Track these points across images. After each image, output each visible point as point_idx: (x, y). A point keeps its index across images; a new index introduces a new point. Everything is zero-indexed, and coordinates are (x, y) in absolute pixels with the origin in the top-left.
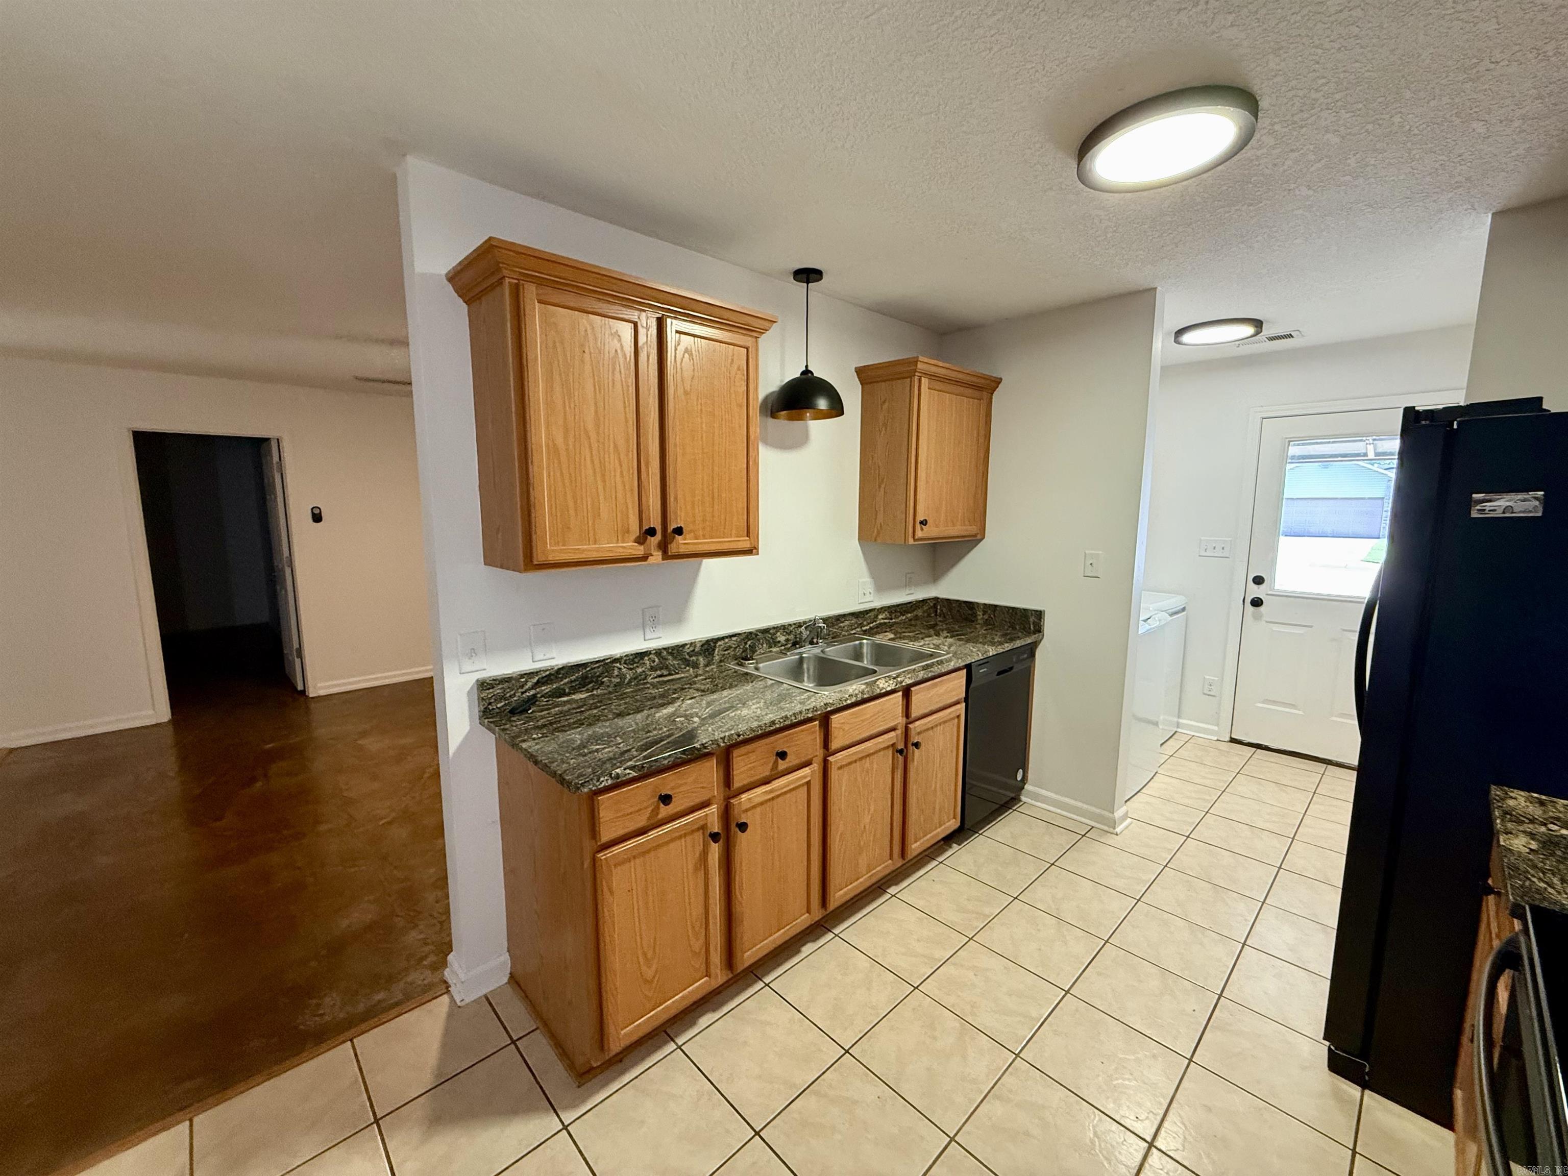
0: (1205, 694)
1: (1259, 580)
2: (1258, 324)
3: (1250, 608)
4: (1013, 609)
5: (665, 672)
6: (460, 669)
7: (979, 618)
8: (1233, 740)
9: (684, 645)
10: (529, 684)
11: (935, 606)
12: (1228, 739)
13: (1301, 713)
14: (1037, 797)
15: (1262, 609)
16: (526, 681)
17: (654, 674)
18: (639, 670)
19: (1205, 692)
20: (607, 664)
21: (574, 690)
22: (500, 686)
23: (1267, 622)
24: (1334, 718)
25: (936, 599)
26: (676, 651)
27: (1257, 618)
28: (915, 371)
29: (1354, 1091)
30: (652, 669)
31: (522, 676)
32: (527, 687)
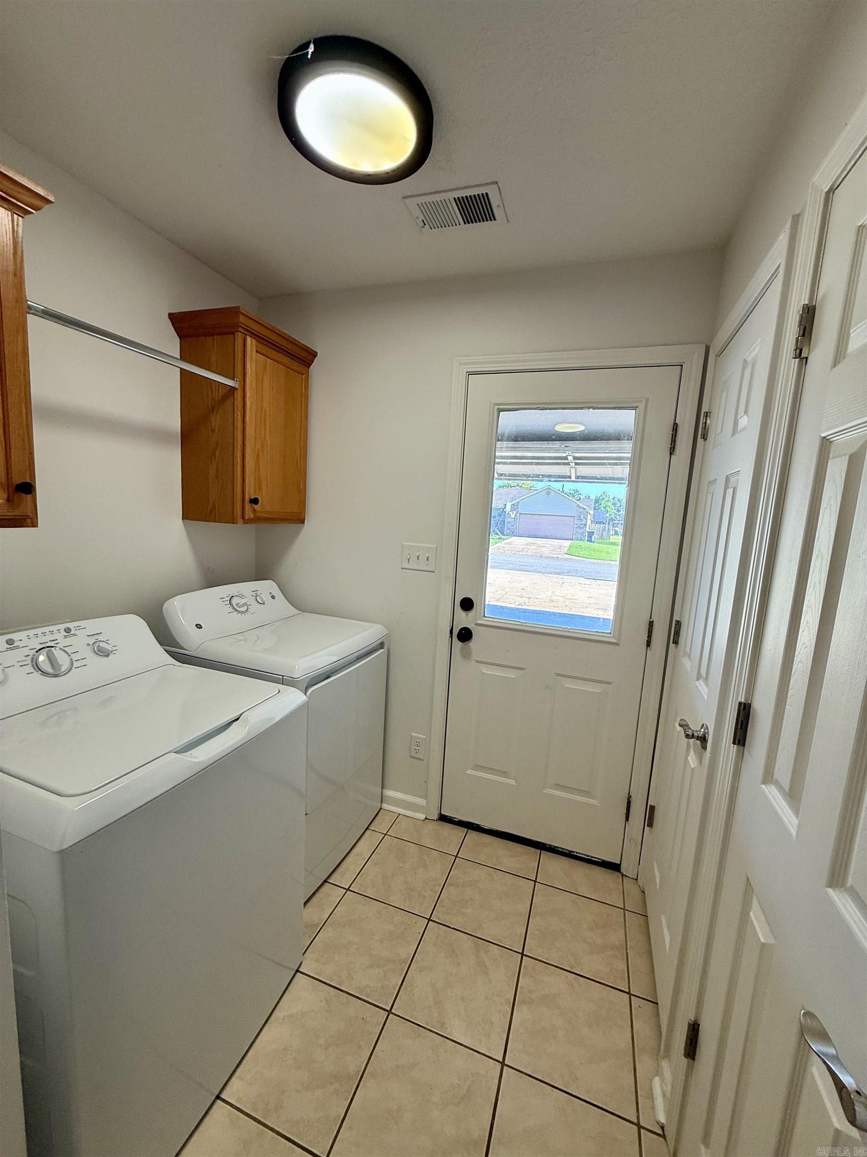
0: (412, 757)
1: (467, 605)
3: (457, 644)
8: (443, 818)
12: (436, 817)
13: (512, 782)
15: (473, 644)
19: (412, 755)
23: (478, 662)
24: (548, 791)
27: (467, 656)
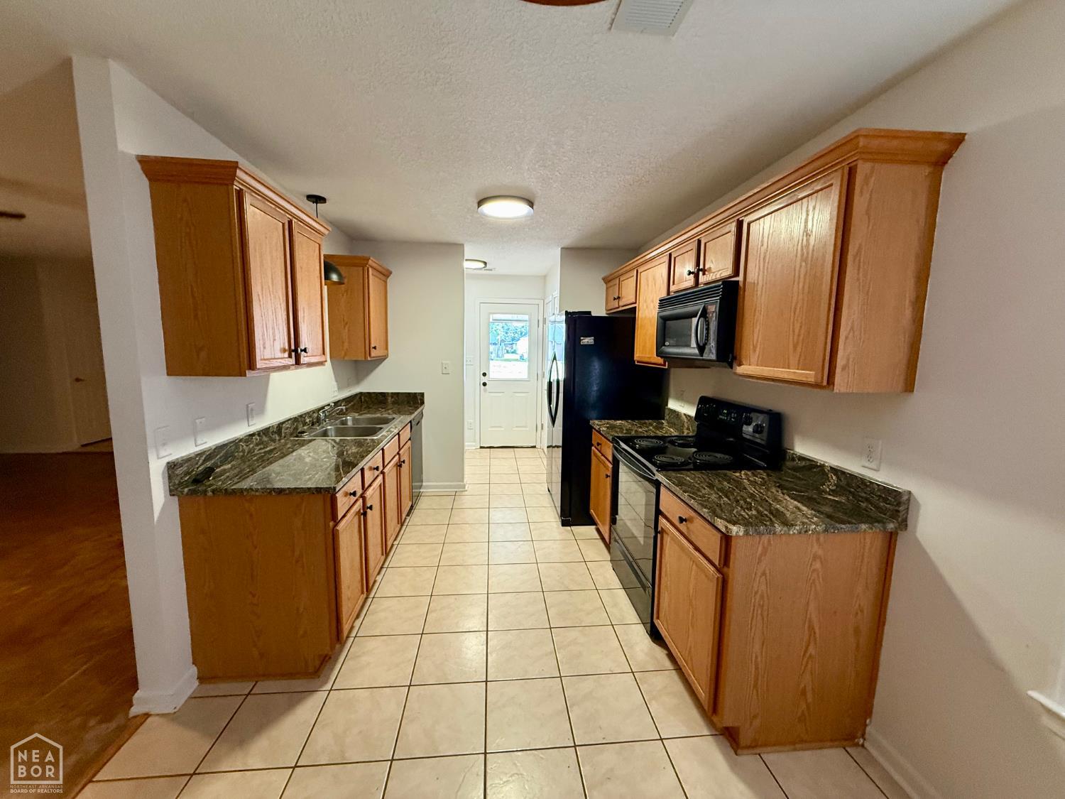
1: (484, 374)
2: (485, 263)
3: (482, 387)
4: (409, 393)
5: (262, 446)
6: (158, 455)
7: (389, 401)
8: (481, 447)
9: (269, 428)
10: (201, 461)
11: (360, 398)
12: (479, 447)
14: (428, 487)
15: (487, 387)
16: (199, 459)
17: (258, 448)
18: (251, 446)
20: (236, 442)
21: (223, 463)
22: (186, 465)
23: (488, 393)
25: (361, 393)
26: (266, 431)
27: (485, 391)
28: (367, 264)
29: (569, 528)
30: (257, 445)
31: (197, 455)
32: (199, 464)
